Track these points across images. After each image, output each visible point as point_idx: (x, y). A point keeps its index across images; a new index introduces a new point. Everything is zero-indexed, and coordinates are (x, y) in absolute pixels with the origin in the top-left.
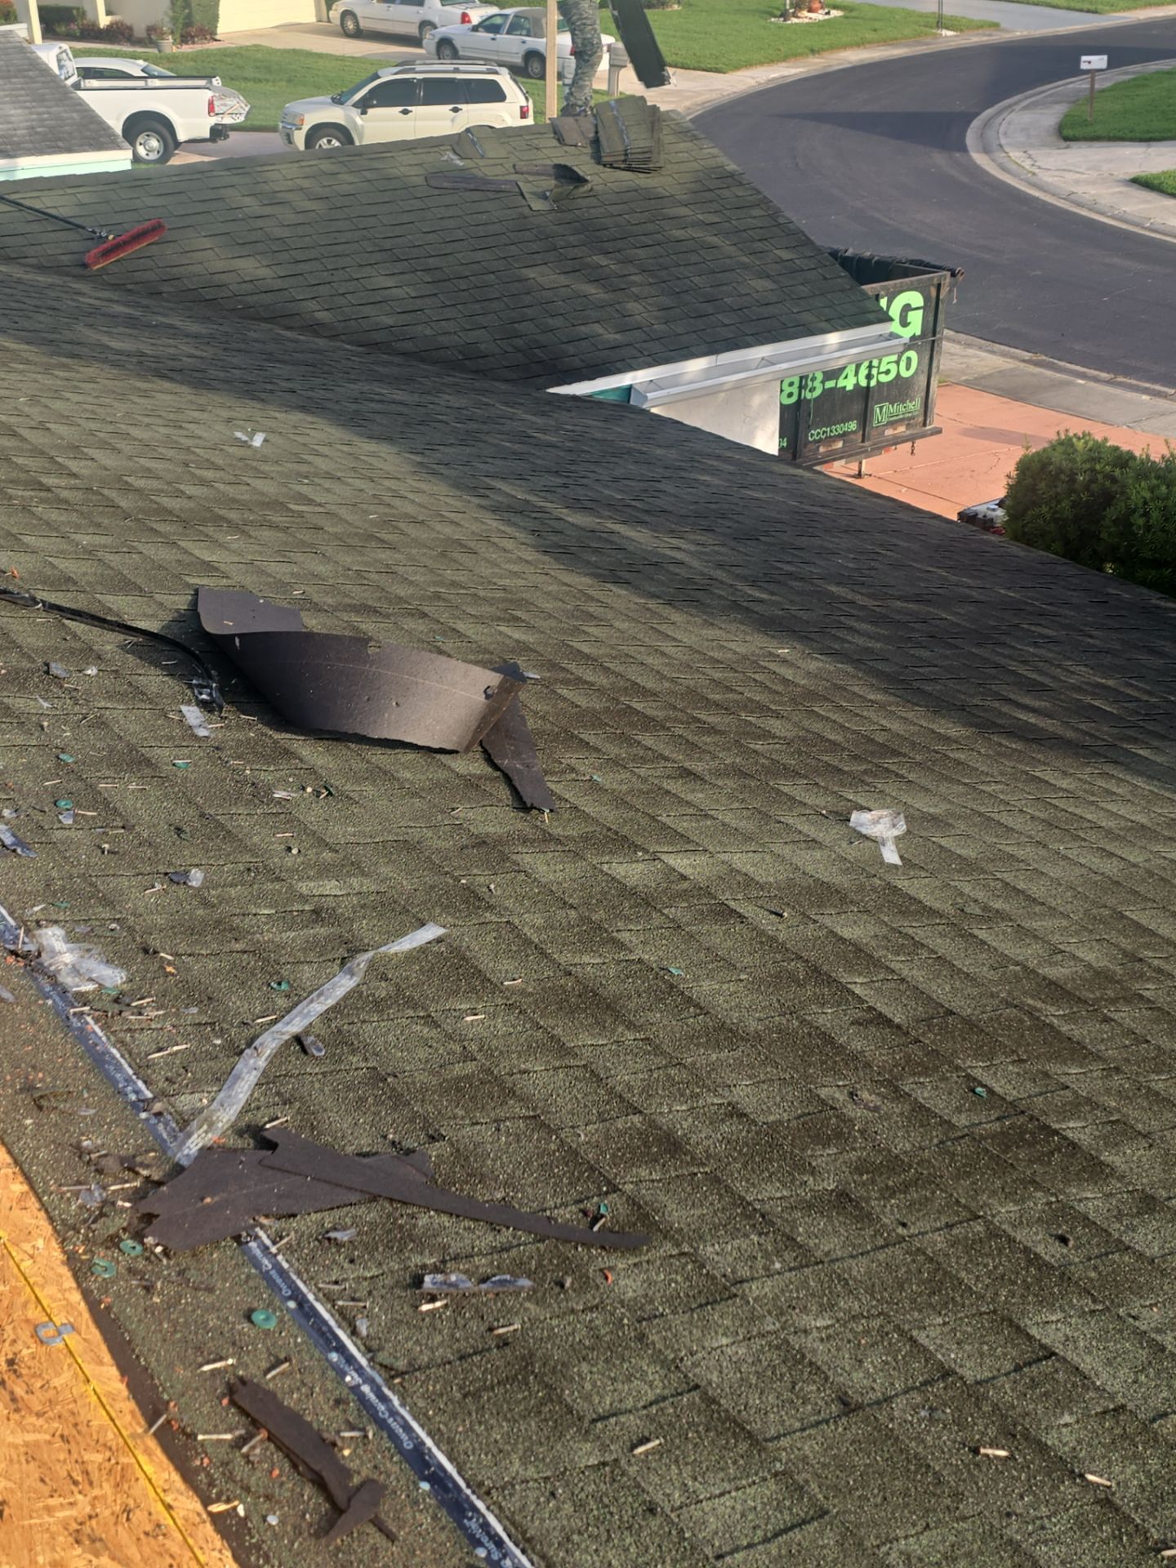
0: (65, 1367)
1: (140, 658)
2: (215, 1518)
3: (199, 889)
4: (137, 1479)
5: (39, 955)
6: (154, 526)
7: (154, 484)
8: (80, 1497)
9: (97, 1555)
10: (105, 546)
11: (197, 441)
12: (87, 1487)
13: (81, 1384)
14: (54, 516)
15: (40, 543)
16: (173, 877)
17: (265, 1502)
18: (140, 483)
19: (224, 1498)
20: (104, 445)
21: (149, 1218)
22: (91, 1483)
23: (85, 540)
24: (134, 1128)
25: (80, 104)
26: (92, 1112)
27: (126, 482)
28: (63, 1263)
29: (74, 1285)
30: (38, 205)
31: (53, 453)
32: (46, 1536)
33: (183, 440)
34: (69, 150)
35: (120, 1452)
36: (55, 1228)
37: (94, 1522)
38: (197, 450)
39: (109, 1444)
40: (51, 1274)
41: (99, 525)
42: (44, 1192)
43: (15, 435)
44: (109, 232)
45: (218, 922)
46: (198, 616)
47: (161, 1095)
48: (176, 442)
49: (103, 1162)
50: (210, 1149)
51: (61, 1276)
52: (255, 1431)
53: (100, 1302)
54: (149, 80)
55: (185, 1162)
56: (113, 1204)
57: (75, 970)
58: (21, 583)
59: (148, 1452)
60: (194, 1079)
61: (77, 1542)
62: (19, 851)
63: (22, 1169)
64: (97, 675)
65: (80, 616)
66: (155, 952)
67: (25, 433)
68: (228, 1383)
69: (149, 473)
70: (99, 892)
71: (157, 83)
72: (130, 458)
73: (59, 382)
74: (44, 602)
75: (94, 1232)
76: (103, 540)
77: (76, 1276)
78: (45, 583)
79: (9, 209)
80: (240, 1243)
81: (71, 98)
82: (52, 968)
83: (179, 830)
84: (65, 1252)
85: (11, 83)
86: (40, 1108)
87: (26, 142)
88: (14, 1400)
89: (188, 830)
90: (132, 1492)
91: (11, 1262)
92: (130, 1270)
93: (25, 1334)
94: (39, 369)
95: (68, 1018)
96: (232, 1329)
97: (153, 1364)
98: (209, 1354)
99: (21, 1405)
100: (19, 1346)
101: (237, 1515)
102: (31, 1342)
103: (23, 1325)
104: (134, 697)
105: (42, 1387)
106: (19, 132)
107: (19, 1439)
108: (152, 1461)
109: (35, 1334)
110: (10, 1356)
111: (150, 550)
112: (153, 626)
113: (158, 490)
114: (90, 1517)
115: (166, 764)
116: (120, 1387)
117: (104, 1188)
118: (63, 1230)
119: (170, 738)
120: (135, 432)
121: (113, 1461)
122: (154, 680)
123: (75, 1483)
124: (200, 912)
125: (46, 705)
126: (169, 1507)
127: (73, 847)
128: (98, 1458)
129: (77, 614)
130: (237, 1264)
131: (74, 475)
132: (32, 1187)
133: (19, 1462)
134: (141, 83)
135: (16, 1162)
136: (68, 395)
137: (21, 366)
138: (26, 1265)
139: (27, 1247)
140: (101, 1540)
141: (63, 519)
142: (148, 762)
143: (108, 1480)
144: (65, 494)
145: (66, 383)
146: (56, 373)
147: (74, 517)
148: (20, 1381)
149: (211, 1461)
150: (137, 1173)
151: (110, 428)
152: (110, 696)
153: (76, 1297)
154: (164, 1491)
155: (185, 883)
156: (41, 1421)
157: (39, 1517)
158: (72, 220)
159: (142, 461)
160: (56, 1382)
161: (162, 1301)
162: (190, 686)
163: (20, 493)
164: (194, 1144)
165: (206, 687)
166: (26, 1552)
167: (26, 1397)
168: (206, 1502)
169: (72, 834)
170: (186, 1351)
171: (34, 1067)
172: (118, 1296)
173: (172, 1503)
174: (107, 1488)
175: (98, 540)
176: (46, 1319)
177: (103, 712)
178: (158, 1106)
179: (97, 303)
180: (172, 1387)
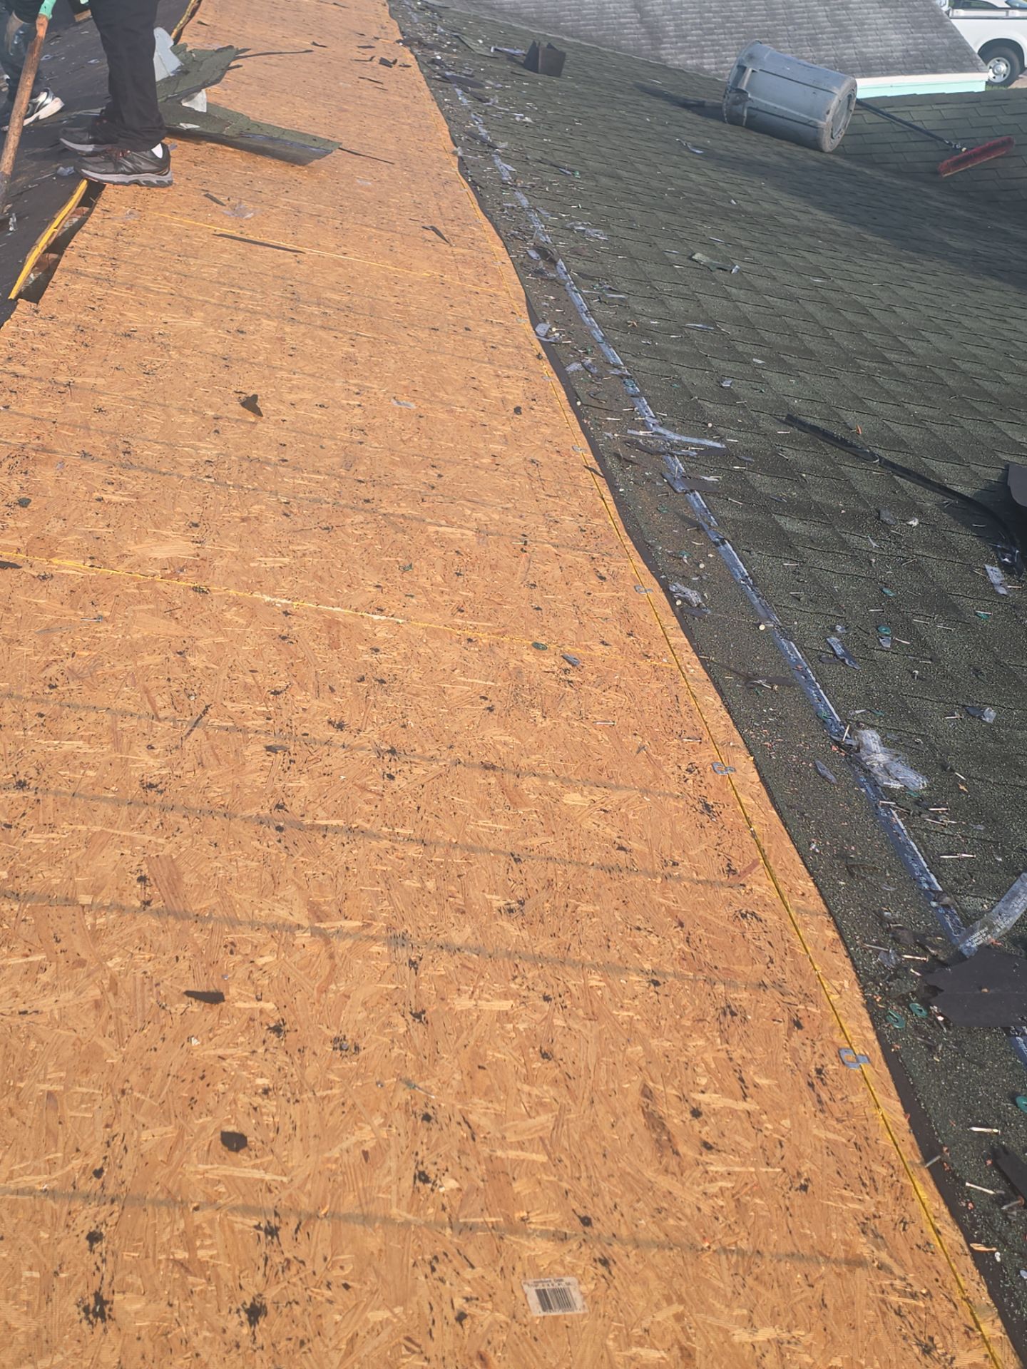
0: (861, 1089)
1: (955, 518)
2: (976, 1255)
3: (990, 726)
4: (913, 1200)
5: (858, 751)
6: (974, 404)
7: (977, 368)
8: (867, 1197)
9: (878, 1248)
10: (932, 418)
11: (1018, 335)
12: (873, 1191)
13: (873, 1108)
14: (892, 386)
15: (880, 408)
16: (970, 710)
17: (1018, 1257)
18: (965, 366)
19: (984, 1241)
20: (939, 331)
21: (934, 990)
22: (876, 1190)
23: (917, 410)
24: (925, 912)
25: (952, 32)
26: (892, 889)
27: (955, 364)
28: (863, 1005)
29: (871, 1026)
30: (906, 118)
31: (897, 333)
32: (840, 1218)
33: (1006, 333)
34: (934, 71)
35: (901, 1173)
36: (858, 975)
37: (877, 1221)
38: (1018, 343)
39: (892, 1163)
40: (853, 1012)
41: (929, 399)
42: (851, 943)
43: (867, 314)
44: (963, 146)
45: (1006, 757)
46: (1009, 489)
47: (948, 891)
48: (1000, 334)
49: (900, 933)
50: (988, 947)
51: (859, 1014)
52: (1013, 1195)
53: (892, 1046)
54: (1011, 11)
55: (965, 952)
56: (906, 969)
57: (886, 770)
58: (862, 439)
59: (922, 1179)
60: (977, 885)
61: (864, 1232)
62: (847, 661)
63: (834, 919)
64: (918, 526)
65: (909, 474)
66: (952, 770)
67: (875, 313)
68: (992, 1147)
69: (975, 359)
70: (909, 709)
71: (1017, 13)
72: (960, 343)
73: (905, 272)
74: (881, 458)
75: (889, 987)
76: (931, 412)
77: (872, 1018)
78: (882, 442)
79: (882, 120)
80: (1009, 1035)
81: (946, 26)
82: (868, 763)
83: (977, 671)
84: (865, 997)
85: (897, 11)
86: (852, 875)
87: (899, 63)
88: (820, 1102)
89: (985, 672)
90: (908, 1208)
91: (823, 992)
92: (916, 1028)
93: (831, 1053)
94: (889, 260)
95: (877, 807)
96: (998, 1104)
97: (931, 1111)
98: (978, 1118)
99: (825, 1108)
100: (826, 1061)
101: (994, 1259)
102: (835, 1060)
103: (829, 1045)
104: (947, 551)
105: (842, 1099)
106: (894, 54)
107: (822, 1134)
108: (926, 1189)
109: (839, 1055)
110: (819, 1067)
111: (968, 425)
112: (967, 491)
113: (981, 374)
114: (875, 1217)
115: (968, 612)
116: (902, 1119)
117: (899, 954)
118: (865, 979)
119: (976, 591)
120: (967, 322)
121: (894, 1178)
122: (964, 539)
123: (864, 1185)
124: (991, 745)
125: (874, 545)
126: (938, 1232)
127: (889, 667)
128: (884, 1171)
129: (906, 473)
130: (1004, 1051)
131: (912, 353)
132: (842, 937)
133: (822, 1152)
134: (1003, 14)
135: (831, 913)
136: (913, 284)
137: (876, 256)
138: (834, 997)
139: (836, 983)
140: (882, 1237)
141: (899, 389)
142: (955, 607)
143: (889, 1192)
144: (903, 368)
145: (911, 274)
146: (905, 264)
147: (909, 389)
148: (825, 1088)
149: (975, 1207)
150: (927, 950)
151: (945, 316)
152: (927, 546)
153: (872, 1036)
154: (935, 1217)
155: (980, 718)
156: (839, 1126)
157: (835, 1202)
158: (933, 133)
159: (969, 347)
160: (853, 1099)
161: (941, 1062)
162: (995, 549)
163: (867, 364)
164: (977, 939)
165: (1008, 552)
166: (823, 1225)
167: (829, 1102)
168: (969, 1240)
169: (889, 656)
170: (959, 1109)
171: (848, 840)
172: (905, 1045)
173: (940, 1229)
174: (889, 1199)
175: (926, 411)
176: (848, 1046)
177: (920, 559)
178: (947, 900)
179: (942, 206)
180: (946, 1135)
